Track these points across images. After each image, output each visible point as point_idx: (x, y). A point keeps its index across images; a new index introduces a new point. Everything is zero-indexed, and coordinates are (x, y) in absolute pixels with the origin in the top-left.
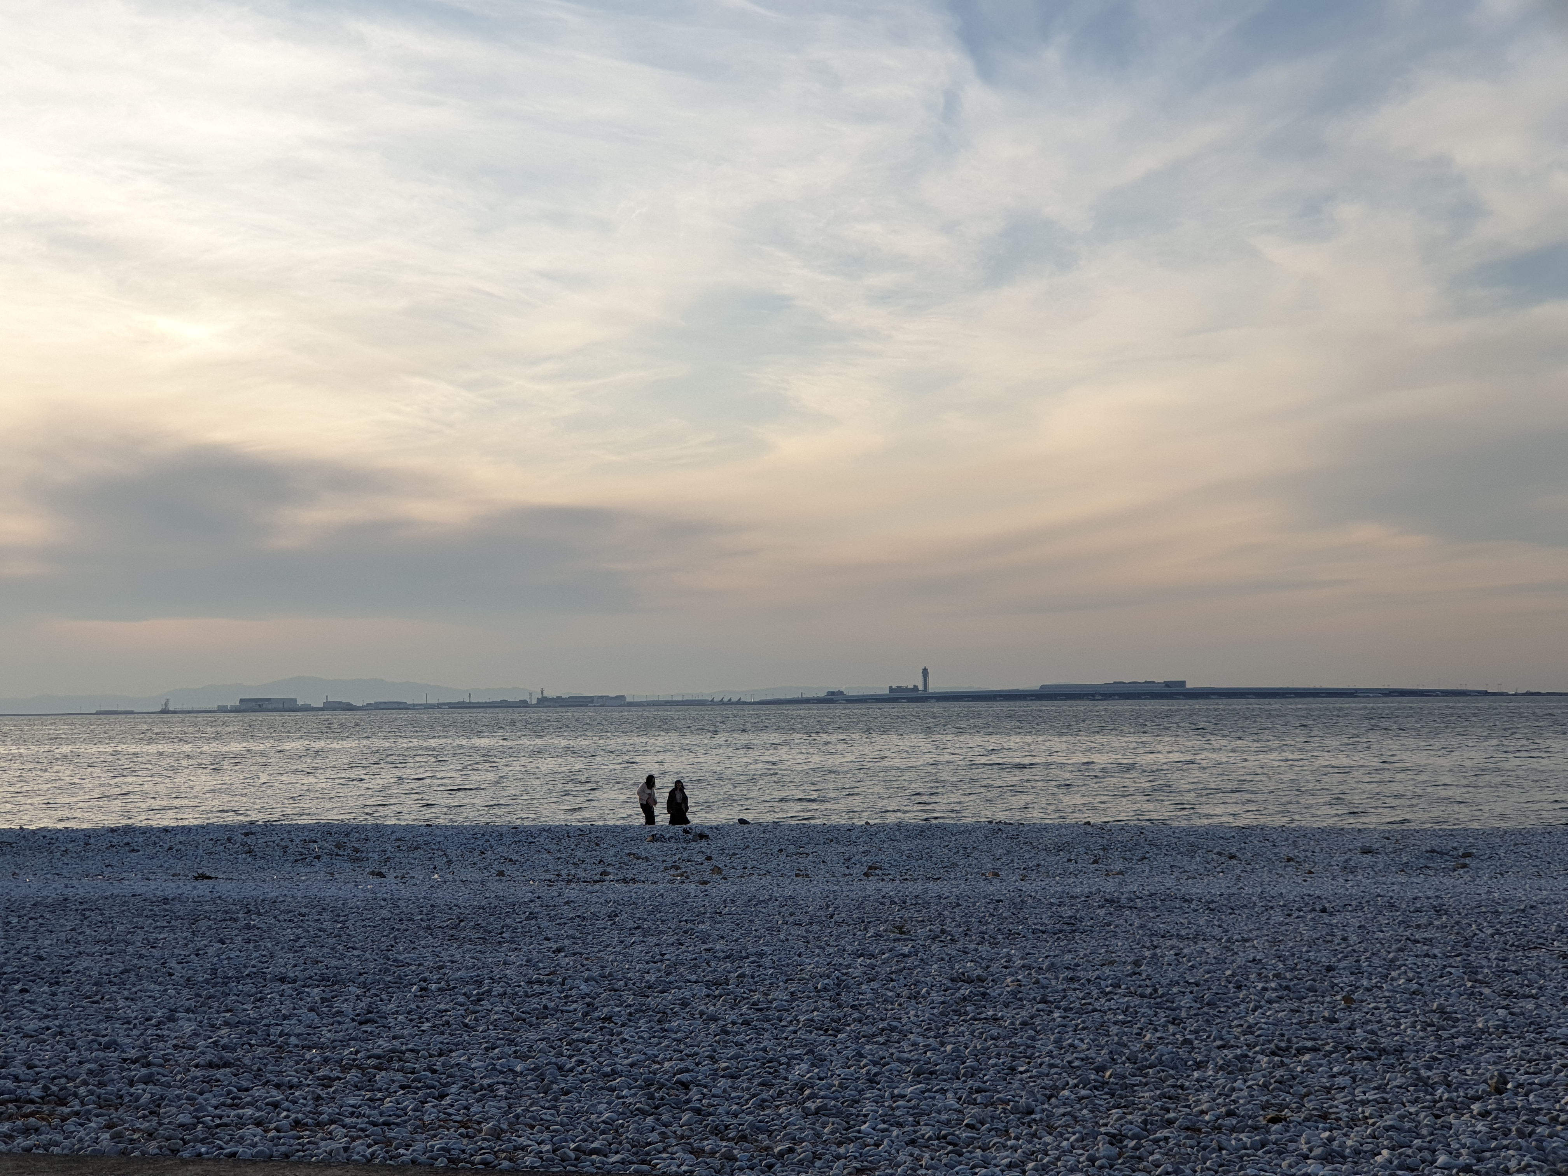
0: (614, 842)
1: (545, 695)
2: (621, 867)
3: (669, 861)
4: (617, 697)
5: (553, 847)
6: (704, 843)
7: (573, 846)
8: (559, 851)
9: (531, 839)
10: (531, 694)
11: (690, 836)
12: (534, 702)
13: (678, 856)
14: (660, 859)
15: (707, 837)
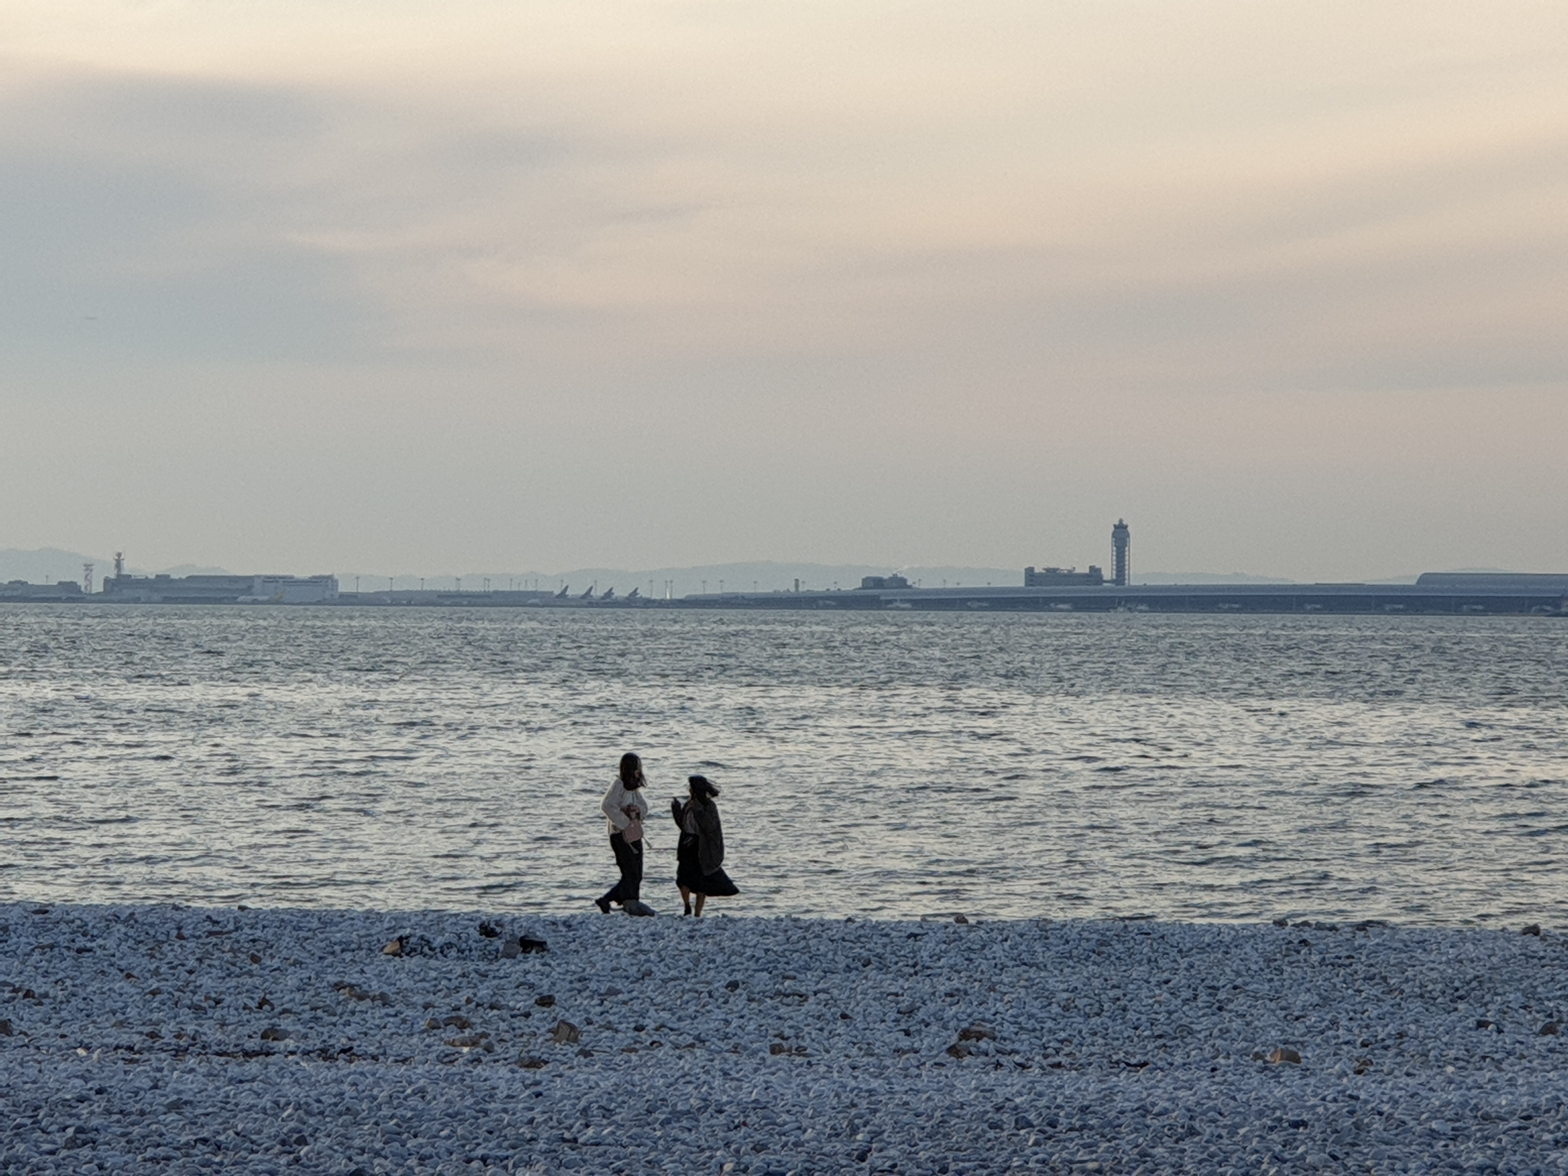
0: (297, 954)
1: (128, 568)
2: (316, 1019)
3: (443, 1006)
4: (316, 581)
5: (140, 963)
6: (533, 962)
7: (192, 963)
8: (156, 973)
9: (81, 942)
10: (88, 567)
11: (499, 943)
12: (98, 587)
13: (463, 996)
14: (418, 999)
15: (541, 946)
